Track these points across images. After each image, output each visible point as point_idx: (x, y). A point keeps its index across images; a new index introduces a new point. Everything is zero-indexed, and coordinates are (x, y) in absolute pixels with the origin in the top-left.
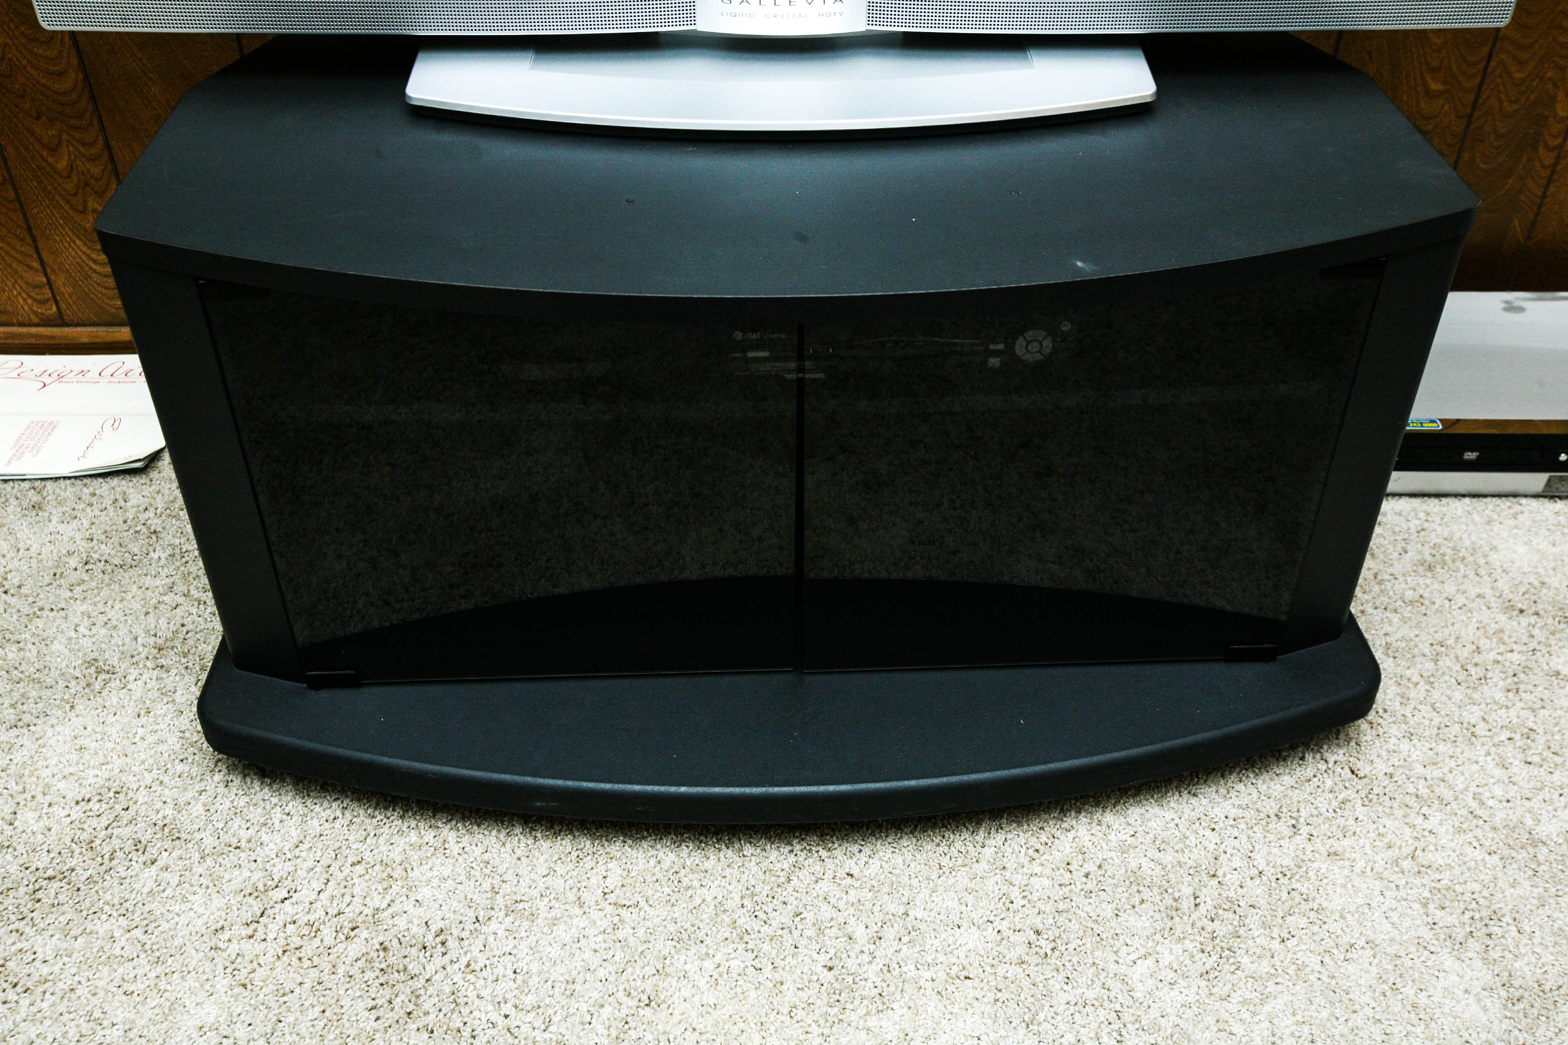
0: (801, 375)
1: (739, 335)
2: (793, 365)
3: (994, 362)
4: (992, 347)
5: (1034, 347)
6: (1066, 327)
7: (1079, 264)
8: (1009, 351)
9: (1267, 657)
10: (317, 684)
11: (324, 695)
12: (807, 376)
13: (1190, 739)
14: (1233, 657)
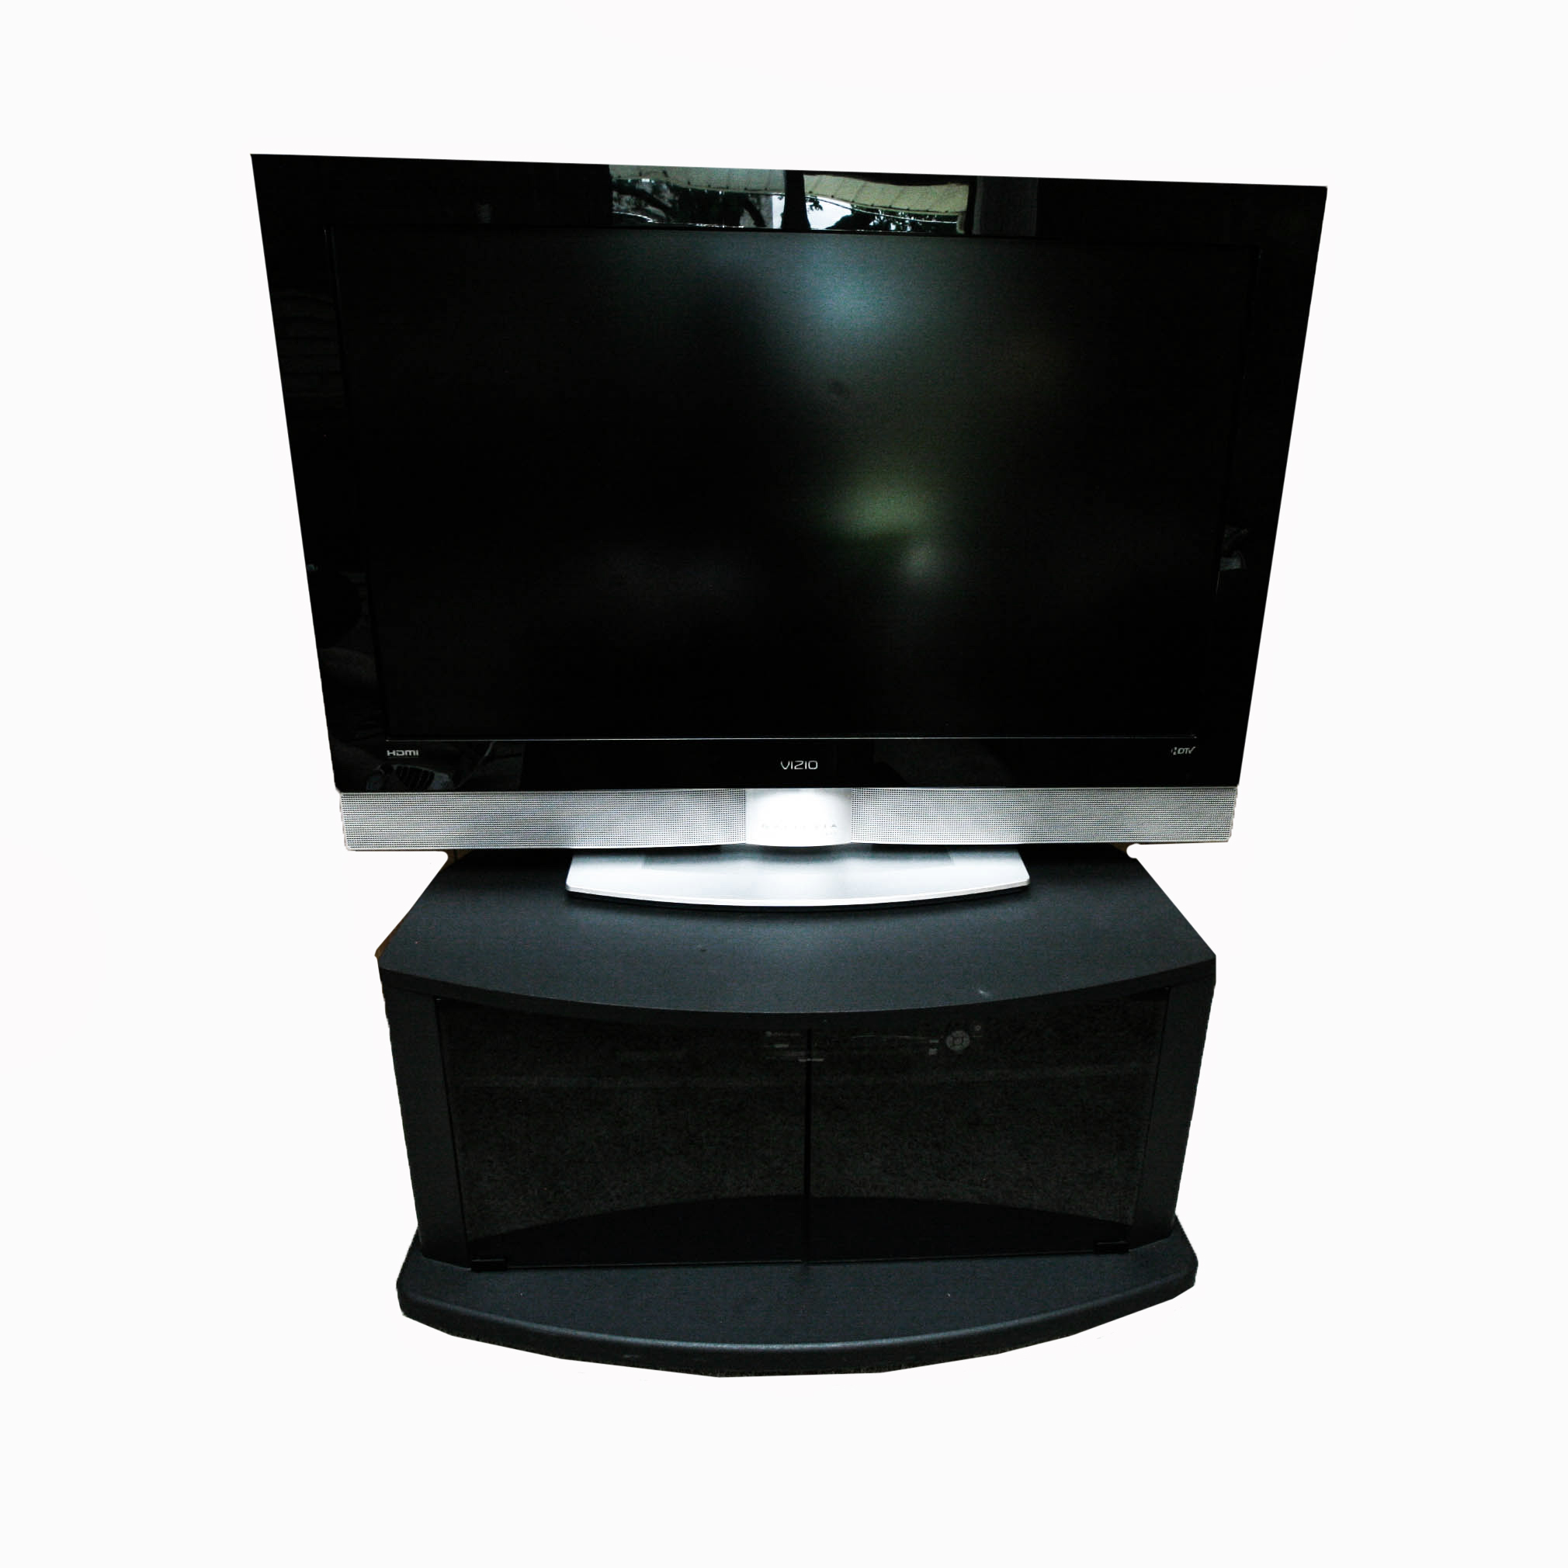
0: (809, 1060)
1: (769, 1034)
2: (802, 1053)
3: (933, 1051)
4: (931, 1041)
5: (958, 1041)
6: (978, 1028)
7: (982, 992)
8: (943, 1042)
9: (1122, 1250)
10: (478, 1268)
11: (484, 1275)
12: (814, 1060)
13: (1071, 1309)
14: (1100, 1251)
